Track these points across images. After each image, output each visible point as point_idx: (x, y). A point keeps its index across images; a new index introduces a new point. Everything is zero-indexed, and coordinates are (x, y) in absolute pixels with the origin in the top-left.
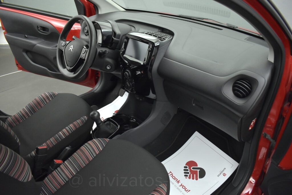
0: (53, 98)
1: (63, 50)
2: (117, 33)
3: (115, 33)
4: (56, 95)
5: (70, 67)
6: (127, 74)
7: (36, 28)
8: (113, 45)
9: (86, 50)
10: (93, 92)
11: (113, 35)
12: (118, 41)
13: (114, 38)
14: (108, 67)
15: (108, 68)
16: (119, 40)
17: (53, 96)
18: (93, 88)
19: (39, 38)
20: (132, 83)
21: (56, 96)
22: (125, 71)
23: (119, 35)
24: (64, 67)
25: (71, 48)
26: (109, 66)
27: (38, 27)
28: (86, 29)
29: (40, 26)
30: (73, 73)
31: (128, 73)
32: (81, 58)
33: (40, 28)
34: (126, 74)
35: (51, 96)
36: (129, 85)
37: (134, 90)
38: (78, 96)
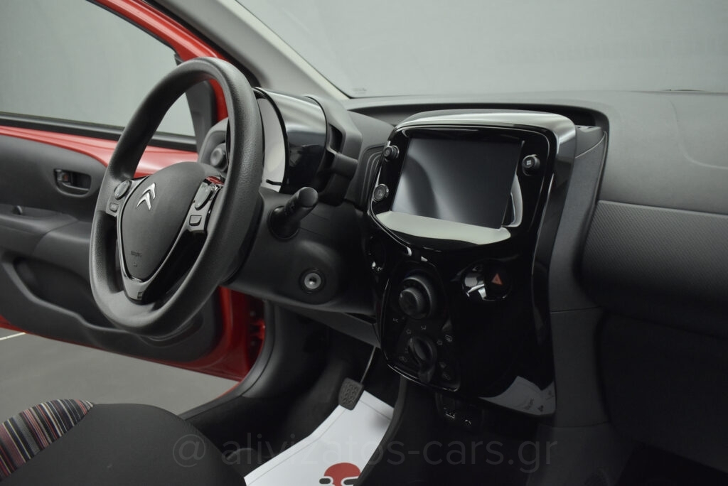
0: (71, 427)
1: (117, 215)
2: (347, 136)
3: (337, 135)
4: (84, 411)
5: (143, 280)
6: (416, 296)
7: (51, 179)
8: (334, 180)
9: (211, 193)
10: (239, 394)
11: (330, 142)
12: (353, 167)
13: (335, 152)
14: (311, 280)
15: (311, 285)
16: (356, 161)
17: (71, 417)
18: (239, 380)
19: (61, 214)
20: (440, 343)
21: (83, 417)
22: (400, 284)
23: (356, 144)
24: (117, 285)
25: (148, 194)
26: (314, 275)
27: (56, 174)
28: (217, 152)
29: (64, 171)
30: (151, 306)
31: (417, 290)
32: (187, 232)
33: (63, 177)
34: (410, 296)
35: (62, 416)
36: (421, 355)
37: (445, 375)
38: (178, 418)
